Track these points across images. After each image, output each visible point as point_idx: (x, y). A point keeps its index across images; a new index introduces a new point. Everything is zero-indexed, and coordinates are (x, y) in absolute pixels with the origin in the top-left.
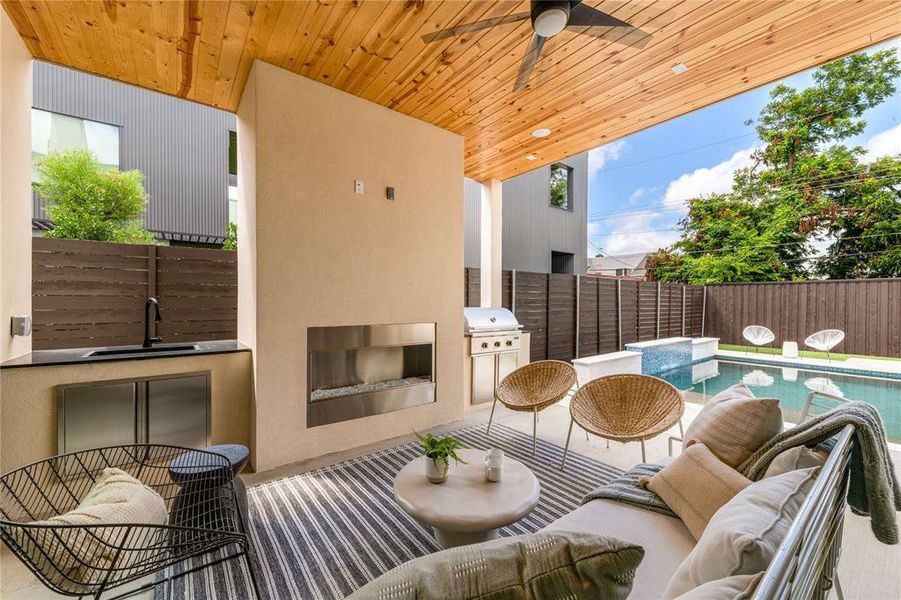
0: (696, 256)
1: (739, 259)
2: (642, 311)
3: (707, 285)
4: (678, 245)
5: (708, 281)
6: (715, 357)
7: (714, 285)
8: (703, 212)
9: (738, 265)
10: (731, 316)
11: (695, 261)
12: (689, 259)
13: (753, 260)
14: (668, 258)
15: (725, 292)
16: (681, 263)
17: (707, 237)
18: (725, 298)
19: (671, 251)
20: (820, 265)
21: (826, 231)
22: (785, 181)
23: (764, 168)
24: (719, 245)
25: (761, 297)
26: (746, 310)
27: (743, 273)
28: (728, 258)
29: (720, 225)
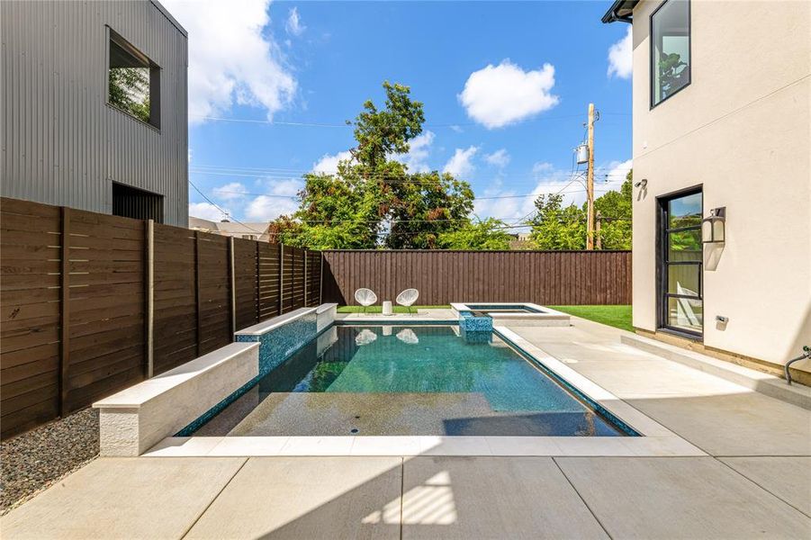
0: (312, 225)
1: (343, 230)
2: (263, 278)
3: (324, 251)
4: (298, 214)
5: (323, 248)
6: (335, 323)
7: (329, 252)
8: (317, 187)
9: (345, 235)
10: (342, 280)
11: (312, 230)
12: (306, 227)
13: (352, 232)
14: (288, 224)
15: (336, 258)
16: (301, 231)
17: (319, 209)
18: (338, 264)
19: (292, 219)
20: (387, 240)
21: (390, 217)
22: (370, 175)
23: (355, 163)
24: (329, 217)
25: (362, 262)
26: (352, 275)
27: (349, 243)
28: (337, 229)
29: (329, 200)
